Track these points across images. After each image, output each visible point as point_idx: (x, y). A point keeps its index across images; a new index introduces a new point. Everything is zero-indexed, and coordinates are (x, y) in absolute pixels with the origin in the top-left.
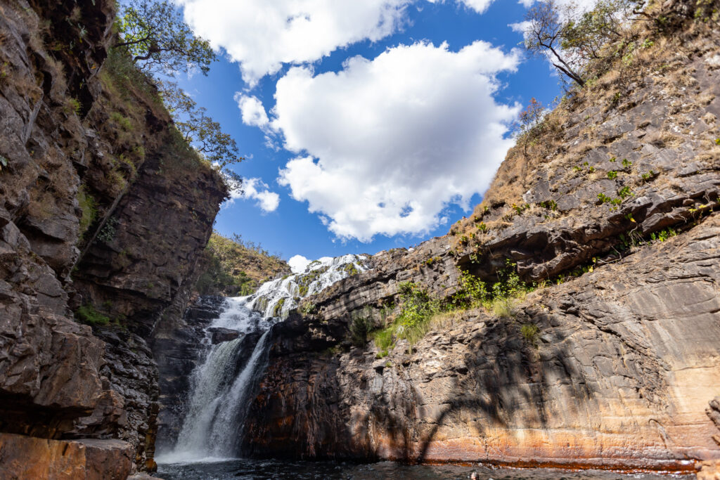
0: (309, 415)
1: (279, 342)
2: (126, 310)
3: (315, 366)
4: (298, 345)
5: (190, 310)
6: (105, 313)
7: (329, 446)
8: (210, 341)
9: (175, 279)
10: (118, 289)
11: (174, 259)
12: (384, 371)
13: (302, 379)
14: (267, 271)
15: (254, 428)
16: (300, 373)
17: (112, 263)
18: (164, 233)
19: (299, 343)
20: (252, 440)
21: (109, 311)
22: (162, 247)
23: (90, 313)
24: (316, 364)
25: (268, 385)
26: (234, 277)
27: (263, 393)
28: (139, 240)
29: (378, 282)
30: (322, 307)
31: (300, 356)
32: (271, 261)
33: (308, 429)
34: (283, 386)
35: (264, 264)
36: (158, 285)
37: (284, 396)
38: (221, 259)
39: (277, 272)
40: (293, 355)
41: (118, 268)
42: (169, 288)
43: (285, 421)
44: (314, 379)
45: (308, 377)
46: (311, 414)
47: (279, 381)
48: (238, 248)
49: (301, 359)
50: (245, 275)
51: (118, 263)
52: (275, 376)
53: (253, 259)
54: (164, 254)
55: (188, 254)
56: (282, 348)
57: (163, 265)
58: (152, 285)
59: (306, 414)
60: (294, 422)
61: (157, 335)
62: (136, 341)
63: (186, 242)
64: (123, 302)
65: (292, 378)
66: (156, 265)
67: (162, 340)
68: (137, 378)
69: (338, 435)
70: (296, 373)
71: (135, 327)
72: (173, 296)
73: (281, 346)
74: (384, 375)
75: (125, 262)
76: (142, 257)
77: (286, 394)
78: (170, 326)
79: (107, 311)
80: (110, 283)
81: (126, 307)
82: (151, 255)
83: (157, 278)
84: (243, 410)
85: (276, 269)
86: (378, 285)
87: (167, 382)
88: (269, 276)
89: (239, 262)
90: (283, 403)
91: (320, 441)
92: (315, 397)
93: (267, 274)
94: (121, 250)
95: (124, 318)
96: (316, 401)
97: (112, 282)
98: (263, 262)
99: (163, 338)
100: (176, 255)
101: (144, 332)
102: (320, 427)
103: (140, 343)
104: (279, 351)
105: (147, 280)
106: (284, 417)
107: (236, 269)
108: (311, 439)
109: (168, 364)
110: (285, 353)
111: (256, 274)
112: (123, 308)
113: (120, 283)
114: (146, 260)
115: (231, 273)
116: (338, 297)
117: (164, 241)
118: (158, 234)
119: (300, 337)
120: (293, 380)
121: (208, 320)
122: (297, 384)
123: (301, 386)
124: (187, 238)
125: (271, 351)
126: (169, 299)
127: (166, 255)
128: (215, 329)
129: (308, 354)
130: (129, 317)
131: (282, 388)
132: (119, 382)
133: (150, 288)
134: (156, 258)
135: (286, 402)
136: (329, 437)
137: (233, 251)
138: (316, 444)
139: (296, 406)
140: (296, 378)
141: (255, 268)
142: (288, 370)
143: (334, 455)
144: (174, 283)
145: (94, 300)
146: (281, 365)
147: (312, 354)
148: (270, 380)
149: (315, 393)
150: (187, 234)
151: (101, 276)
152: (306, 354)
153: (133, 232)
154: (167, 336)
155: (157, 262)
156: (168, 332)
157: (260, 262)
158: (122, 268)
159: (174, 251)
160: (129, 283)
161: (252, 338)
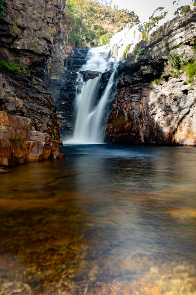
0: (140, 121)
1: (122, 78)
2: (27, 62)
3: (144, 92)
4: (135, 79)
5: (68, 60)
6: (17, 65)
7: (152, 138)
8: (82, 80)
9: (48, 39)
10: (20, 49)
11: (44, 24)
12: (188, 93)
13: (136, 101)
14: (119, 23)
15: (111, 129)
16: (136, 96)
17: (11, 32)
18: (34, 5)
19: (135, 77)
20: (111, 135)
21: (19, 63)
22: (35, 16)
23: (9, 65)
24: (146, 91)
25: (117, 105)
26: (95, 31)
27: (114, 110)
28: (21, 14)
29: (192, 23)
30: (149, 49)
31: (136, 86)
32: (122, 13)
33: (140, 129)
34: (125, 105)
35: (116, 17)
36: (40, 44)
37: (126, 111)
38: (83, 18)
39: (127, 22)
40: (132, 86)
41: (15, 35)
42: (47, 46)
43: (127, 125)
44: (144, 100)
45: (140, 99)
46: (142, 121)
47: (123, 102)
48: (94, 6)
49: (137, 88)
50: (103, 29)
51: (14, 32)
52: (121, 100)
53: (107, 14)
54: (38, 21)
55: (53, 19)
56: (125, 82)
57: (39, 30)
58: (36, 45)
59: (139, 121)
60: (132, 125)
61: (51, 77)
62: (37, 80)
63: (49, 10)
64: (24, 57)
65: (130, 100)
66: (35, 31)
67: (54, 80)
68: (41, 100)
69: (157, 132)
70: (132, 97)
71: (34, 72)
72: (50, 51)
73: (124, 80)
74: (188, 95)
75: (18, 31)
76: (26, 26)
77: (127, 110)
78: (56, 71)
79: (17, 64)
80: (14, 46)
81: (26, 60)
82: (31, 23)
83: (38, 40)
84: (105, 119)
85: (126, 20)
86: (192, 25)
87: (62, 105)
88: (120, 28)
89: (97, 18)
90: (126, 115)
91: (147, 135)
92: (144, 111)
93: (119, 26)
94: (13, 23)
95: (27, 67)
96: (144, 113)
97: (15, 45)
98: (116, 16)
99: (54, 79)
100: (45, 21)
101: (40, 75)
102: (147, 128)
103: (39, 81)
104: (123, 83)
105: (33, 41)
106: (127, 123)
107: (95, 24)
108: (142, 134)
109: (60, 94)
110: (127, 85)
111: (111, 27)
112: (25, 61)
113: (19, 45)
114: (28, 27)
115: (92, 28)
116: (160, 40)
117: (35, 12)
118: (31, 6)
119: (136, 73)
120: (131, 101)
121: (80, 66)
122: (133, 104)
123: (136, 105)
124: (49, 6)
125: (118, 84)
126: (48, 53)
127: (39, 22)
128: (84, 71)
129: (142, 84)
130: (29, 66)
131: (125, 107)
132: (33, 102)
133: (36, 47)
134: (34, 25)
135: (127, 114)
136: (152, 133)
137: (91, 9)
138: (145, 137)
139: (133, 117)
140: (133, 100)
141: (109, 21)
142: (129, 95)
143: (154, 142)
144: (49, 42)
145: (9, 57)
146: (124, 93)
147: (144, 84)
148: (119, 102)
149: (144, 108)
150: (49, 3)
151: (8, 42)
152: (140, 85)
153: (16, 8)
154: (56, 77)
155: (35, 28)
156: (56, 75)
157: (113, 16)
158: (17, 35)
159: (43, 18)
160: (23, 45)
161: (106, 76)
